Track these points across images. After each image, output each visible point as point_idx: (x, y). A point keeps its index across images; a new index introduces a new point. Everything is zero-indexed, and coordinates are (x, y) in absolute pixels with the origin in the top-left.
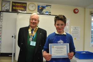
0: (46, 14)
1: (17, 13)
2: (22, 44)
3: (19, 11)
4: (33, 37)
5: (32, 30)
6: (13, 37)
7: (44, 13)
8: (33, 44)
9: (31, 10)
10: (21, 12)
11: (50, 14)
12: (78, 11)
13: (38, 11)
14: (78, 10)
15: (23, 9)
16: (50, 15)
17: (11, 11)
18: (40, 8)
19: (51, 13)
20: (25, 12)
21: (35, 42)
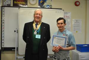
0: (47, 7)
1: (18, 8)
2: (28, 37)
3: (20, 5)
5: (36, 25)
6: (15, 31)
7: (46, 6)
8: (38, 37)
9: (32, 4)
10: (22, 6)
12: (79, 4)
13: (39, 5)
14: (79, 2)
15: (24, 3)
16: (51, 8)
17: (12, 5)
18: (41, 2)
19: (52, 6)
20: (26, 6)
21: (40, 35)
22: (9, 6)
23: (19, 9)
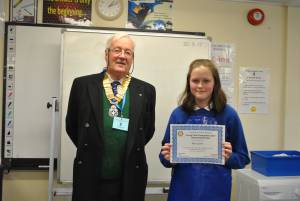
0: (157, 28)
1: (60, 29)
2: (87, 125)
4: (120, 103)
6: (49, 106)
7: (151, 24)
8: (121, 124)
9: (107, 15)
10: (72, 22)
11: (169, 27)
13: (129, 20)
15: (79, 13)
16: (170, 31)
17: (40, 20)
18: (136, 11)
19: (171, 24)
20: (88, 23)
21: (128, 120)
22: (29, 22)
23: (62, 32)
